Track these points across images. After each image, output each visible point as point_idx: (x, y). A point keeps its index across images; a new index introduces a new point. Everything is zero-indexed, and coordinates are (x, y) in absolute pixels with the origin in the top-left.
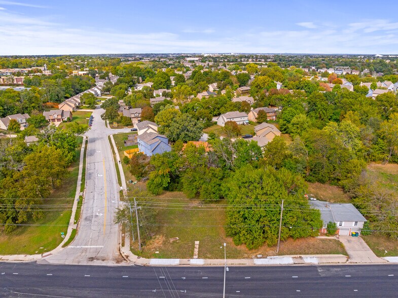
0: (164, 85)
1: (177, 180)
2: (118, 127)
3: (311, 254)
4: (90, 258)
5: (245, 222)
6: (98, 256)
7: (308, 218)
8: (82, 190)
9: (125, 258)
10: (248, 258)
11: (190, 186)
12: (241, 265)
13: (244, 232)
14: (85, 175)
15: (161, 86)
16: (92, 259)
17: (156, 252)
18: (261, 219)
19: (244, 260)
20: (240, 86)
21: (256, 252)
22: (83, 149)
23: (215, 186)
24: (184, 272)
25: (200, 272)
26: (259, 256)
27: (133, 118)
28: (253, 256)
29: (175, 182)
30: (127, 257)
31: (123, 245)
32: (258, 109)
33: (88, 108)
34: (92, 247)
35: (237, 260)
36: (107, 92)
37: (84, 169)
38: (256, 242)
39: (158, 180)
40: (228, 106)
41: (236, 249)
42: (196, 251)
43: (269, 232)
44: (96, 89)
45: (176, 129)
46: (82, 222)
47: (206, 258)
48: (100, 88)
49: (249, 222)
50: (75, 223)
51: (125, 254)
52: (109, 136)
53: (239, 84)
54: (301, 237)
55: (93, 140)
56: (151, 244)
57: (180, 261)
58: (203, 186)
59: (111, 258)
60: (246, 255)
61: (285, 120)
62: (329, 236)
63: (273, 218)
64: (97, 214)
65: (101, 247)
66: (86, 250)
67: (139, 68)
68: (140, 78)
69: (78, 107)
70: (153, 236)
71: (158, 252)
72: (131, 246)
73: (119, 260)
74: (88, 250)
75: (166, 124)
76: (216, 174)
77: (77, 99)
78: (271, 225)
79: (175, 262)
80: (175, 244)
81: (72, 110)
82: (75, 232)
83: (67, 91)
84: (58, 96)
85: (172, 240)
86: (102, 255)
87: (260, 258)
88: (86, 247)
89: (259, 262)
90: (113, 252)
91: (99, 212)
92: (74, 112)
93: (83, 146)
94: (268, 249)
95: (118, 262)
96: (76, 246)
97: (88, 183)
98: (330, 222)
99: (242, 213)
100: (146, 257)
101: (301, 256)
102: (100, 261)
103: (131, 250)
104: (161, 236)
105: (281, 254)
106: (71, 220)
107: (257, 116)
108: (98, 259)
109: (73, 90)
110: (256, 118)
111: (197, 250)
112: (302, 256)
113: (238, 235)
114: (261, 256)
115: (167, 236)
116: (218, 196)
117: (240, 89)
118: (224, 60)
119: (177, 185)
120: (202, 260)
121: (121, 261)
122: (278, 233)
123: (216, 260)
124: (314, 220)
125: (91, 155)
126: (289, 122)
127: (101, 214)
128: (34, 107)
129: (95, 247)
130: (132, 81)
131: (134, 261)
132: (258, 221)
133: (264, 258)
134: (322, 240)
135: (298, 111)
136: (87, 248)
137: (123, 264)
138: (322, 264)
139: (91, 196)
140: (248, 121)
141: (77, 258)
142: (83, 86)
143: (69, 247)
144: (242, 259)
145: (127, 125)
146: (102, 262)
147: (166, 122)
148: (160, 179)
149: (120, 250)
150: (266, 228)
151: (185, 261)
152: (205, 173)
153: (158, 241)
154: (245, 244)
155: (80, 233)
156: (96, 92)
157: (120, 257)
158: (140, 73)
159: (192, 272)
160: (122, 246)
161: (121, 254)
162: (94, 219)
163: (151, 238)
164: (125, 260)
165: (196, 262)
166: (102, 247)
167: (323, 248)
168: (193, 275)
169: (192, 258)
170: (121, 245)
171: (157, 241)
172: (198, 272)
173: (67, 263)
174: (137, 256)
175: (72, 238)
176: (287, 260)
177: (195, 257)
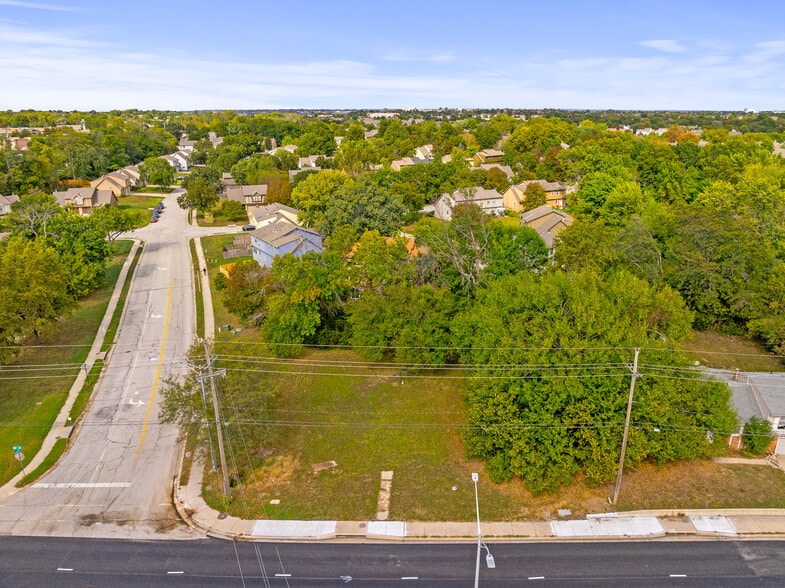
0: (320, 149)
1: (339, 321)
2: (214, 224)
3: (711, 506)
4: (85, 518)
5: (521, 417)
6: (110, 510)
7: (698, 405)
8: (106, 348)
9: (184, 516)
10: (531, 518)
11: (368, 332)
12: (514, 541)
13: (522, 443)
14: (119, 316)
15: (313, 150)
16: (90, 520)
17: (272, 502)
18: (570, 409)
19: (520, 524)
20: (480, 150)
21: (553, 503)
22: (127, 265)
23: (434, 331)
24: (348, 559)
25: (395, 560)
26: (562, 513)
27: (249, 205)
28: (547, 514)
29: (332, 327)
30: (190, 513)
31: (184, 482)
32: (525, 184)
33: (156, 190)
34: (98, 485)
35: (502, 523)
36: (201, 163)
37: (121, 303)
38: (553, 471)
39: (292, 317)
40: (459, 178)
41: (496, 493)
42: (384, 498)
43: (594, 443)
44: (177, 156)
45: (339, 211)
46: (89, 422)
47: (410, 517)
48: (186, 154)
49: (533, 416)
50: (68, 424)
51: (186, 506)
52: (193, 240)
53: (479, 146)
54: (678, 459)
55: (155, 248)
56: (259, 478)
57: (337, 527)
58: (403, 332)
59: (145, 516)
60: (526, 511)
61: (591, 200)
62: (749, 457)
63: (604, 404)
64: (131, 402)
65: (122, 485)
66: (79, 495)
67: (271, 121)
68: (273, 141)
69: (134, 189)
70: (269, 456)
71: (277, 502)
72: (204, 485)
73: (166, 523)
74: (86, 496)
75: (317, 203)
76: (437, 301)
77: (134, 172)
78: (599, 425)
79: (323, 530)
80: (326, 478)
81: (118, 193)
82: (62, 446)
83: (114, 158)
84: (91, 164)
85: (317, 469)
86: (122, 509)
87: (567, 518)
88: (83, 485)
89: (565, 530)
90: (154, 500)
91: (136, 399)
92: (123, 196)
93: (131, 258)
94: (587, 494)
95: (162, 529)
96: (56, 483)
97: (124, 332)
98: (753, 419)
99: (514, 390)
100: (242, 516)
101: (682, 511)
102: (112, 526)
103: (204, 495)
104: (290, 457)
105: (625, 506)
106: (59, 416)
107: (522, 197)
108: (106, 520)
109: (127, 156)
110: (521, 203)
111: (388, 496)
112: (687, 512)
113: (499, 455)
114: (567, 512)
115: (304, 459)
116: (442, 355)
117: (482, 153)
118: (444, 117)
119: (337, 332)
120: (402, 523)
121: (172, 527)
122: (619, 446)
123: (439, 524)
124: (712, 410)
125: (145, 274)
126: (599, 204)
127: (141, 403)
128: (35, 184)
129: (107, 485)
130: (255, 144)
131: (207, 525)
132: (558, 413)
133: (576, 518)
134: (736, 468)
135: (619, 178)
136: (83, 490)
137: (177, 534)
138: (748, 538)
139: (125, 362)
140: (502, 209)
141: (49, 516)
142: (151, 150)
143: (37, 485)
144: (515, 523)
145: (235, 220)
146: (118, 528)
147: (318, 198)
148: (295, 316)
149: (172, 496)
150: (586, 434)
151: (351, 527)
152: (408, 299)
153: (280, 470)
154: (523, 477)
155: (74, 448)
156: (176, 161)
157: (171, 515)
158: (272, 129)
159: (373, 560)
160: (181, 484)
161: (174, 505)
162: (119, 415)
163: (261, 462)
164: (183, 522)
165: (385, 529)
166: (127, 485)
167: (742, 491)
168: (374, 568)
169: (374, 519)
170: (177, 481)
171: (277, 471)
172: (387, 560)
173: (16, 532)
174: (217, 513)
175: (50, 463)
176: (645, 525)
177: (380, 515)
